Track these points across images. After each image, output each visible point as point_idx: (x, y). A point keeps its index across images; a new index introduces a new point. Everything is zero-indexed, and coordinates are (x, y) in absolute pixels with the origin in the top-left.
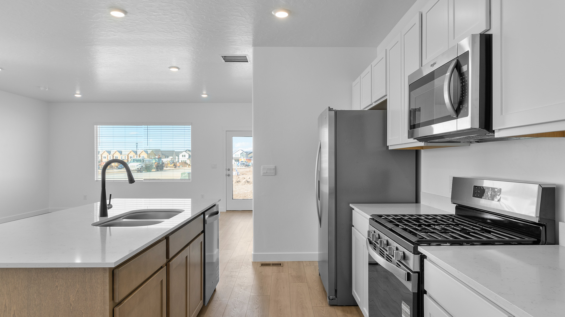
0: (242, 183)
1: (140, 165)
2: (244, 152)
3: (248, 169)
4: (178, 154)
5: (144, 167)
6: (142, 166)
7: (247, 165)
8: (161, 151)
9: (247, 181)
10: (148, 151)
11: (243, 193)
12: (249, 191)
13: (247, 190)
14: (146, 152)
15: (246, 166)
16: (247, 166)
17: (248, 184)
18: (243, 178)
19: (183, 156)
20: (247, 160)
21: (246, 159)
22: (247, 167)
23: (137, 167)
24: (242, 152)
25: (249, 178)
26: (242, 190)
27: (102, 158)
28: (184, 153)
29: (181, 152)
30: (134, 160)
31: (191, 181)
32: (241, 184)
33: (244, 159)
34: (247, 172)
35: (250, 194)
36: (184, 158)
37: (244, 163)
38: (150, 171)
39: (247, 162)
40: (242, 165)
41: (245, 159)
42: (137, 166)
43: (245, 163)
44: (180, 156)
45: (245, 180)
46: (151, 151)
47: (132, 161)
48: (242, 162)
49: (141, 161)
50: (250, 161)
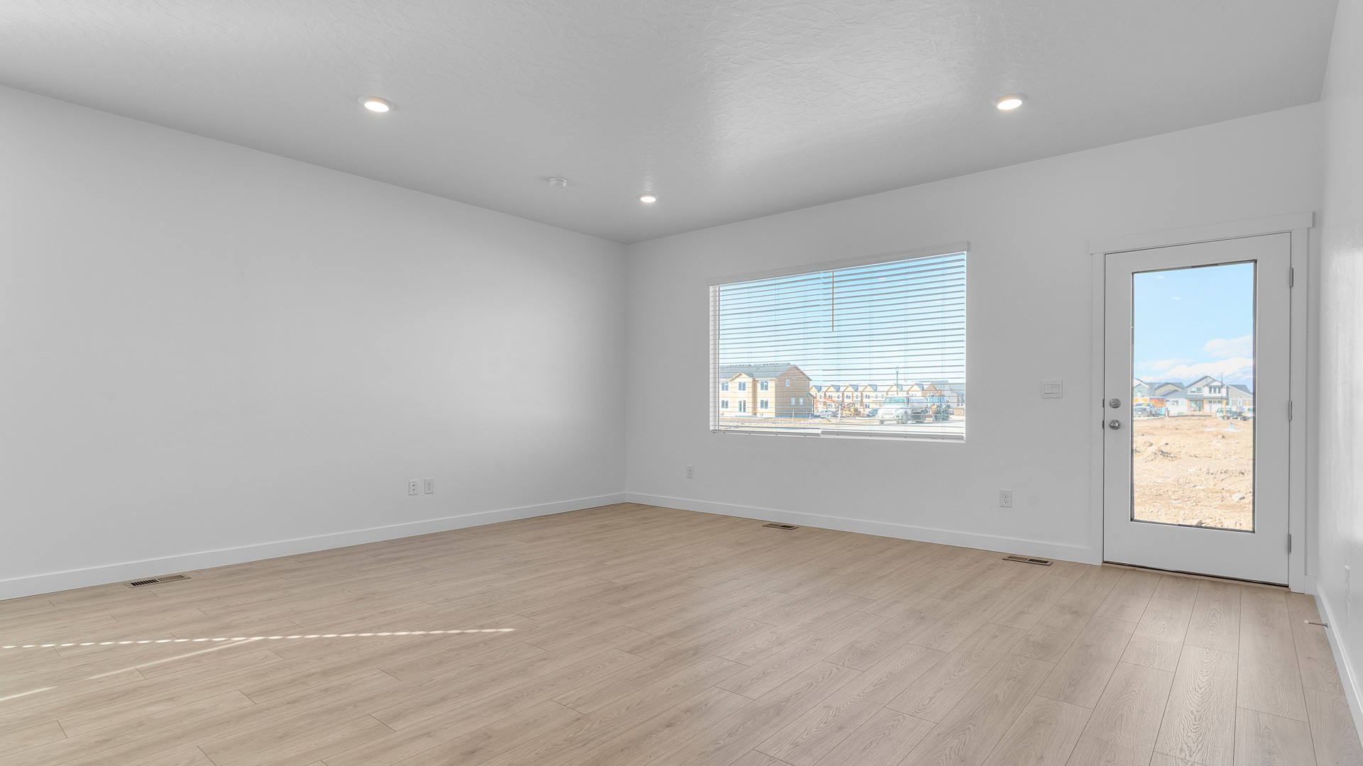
0: (1145, 456)
2: (1145, 383)
3: (1156, 421)
7: (1154, 413)
9: (1162, 452)
10: (924, 383)
11: (1152, 484)
12: (1169, 480)
13: (1164, 477)
14: (921, 385)
15: (1151, 414)
16: (1154, 415)
17: (1166, 461)
18: (1147, 444)
20: (1153, 402)
21: (1151, 399)
22: (1152, 417)
24: (1139, 382)
25: (1167, 444)
26: (1145, 475)
27: (843, 399)
31: (964, 442)
32: (1141, 458)
33: (1144, 400)
34: (1156, 429)
35: (1176, 490)
37: (1145, 409)
39: (1154, 406)
40: (1140, 413)
41: (1148, 398)
43: (1147, 407)
45: (1153, 449)
46: (930, 383)
48: (1140, 405)
50: (1162, 404)
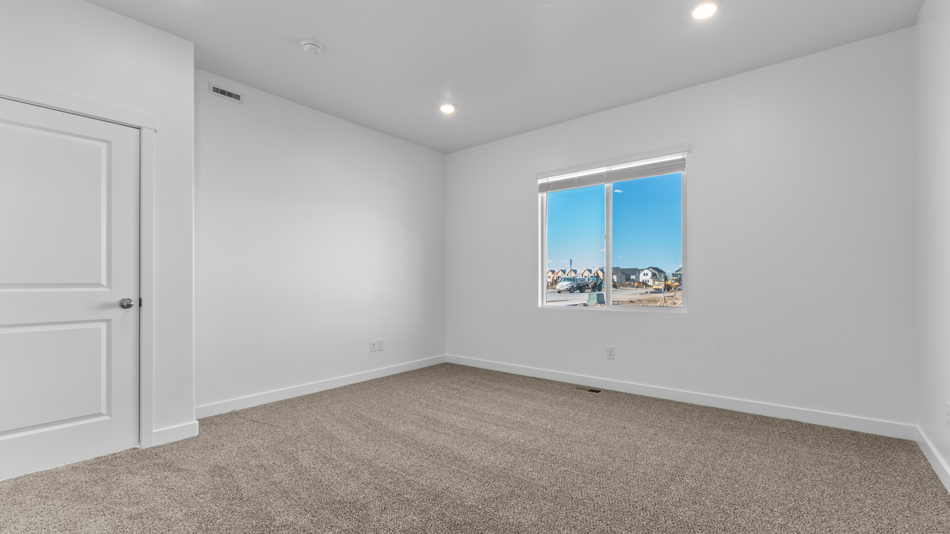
1: (570, 285)
4: (639, 271)
5: (575, 286)
6: (573, 286)
8: (621, 269)
19: (644, 274)
23: (567, 287)
28: (646, 271)
29: (643, 270)
30: (565, 278)
36: (646, 276)
38: (584, 292)
42: (567, 285)
44: (642, 274)
47: (563, 280)
49: (571, 280)
